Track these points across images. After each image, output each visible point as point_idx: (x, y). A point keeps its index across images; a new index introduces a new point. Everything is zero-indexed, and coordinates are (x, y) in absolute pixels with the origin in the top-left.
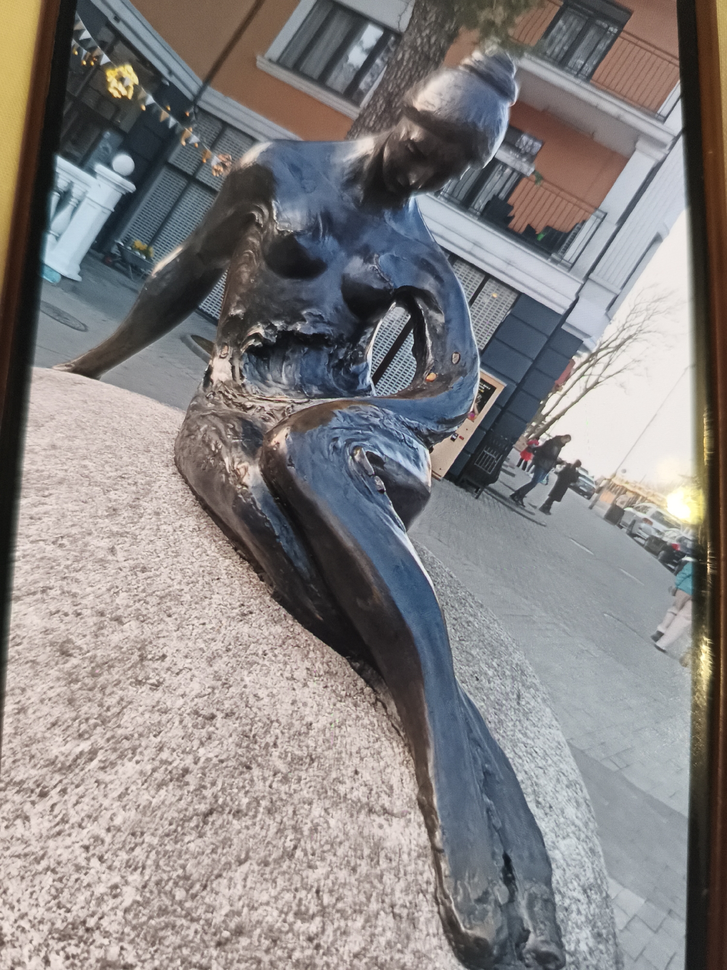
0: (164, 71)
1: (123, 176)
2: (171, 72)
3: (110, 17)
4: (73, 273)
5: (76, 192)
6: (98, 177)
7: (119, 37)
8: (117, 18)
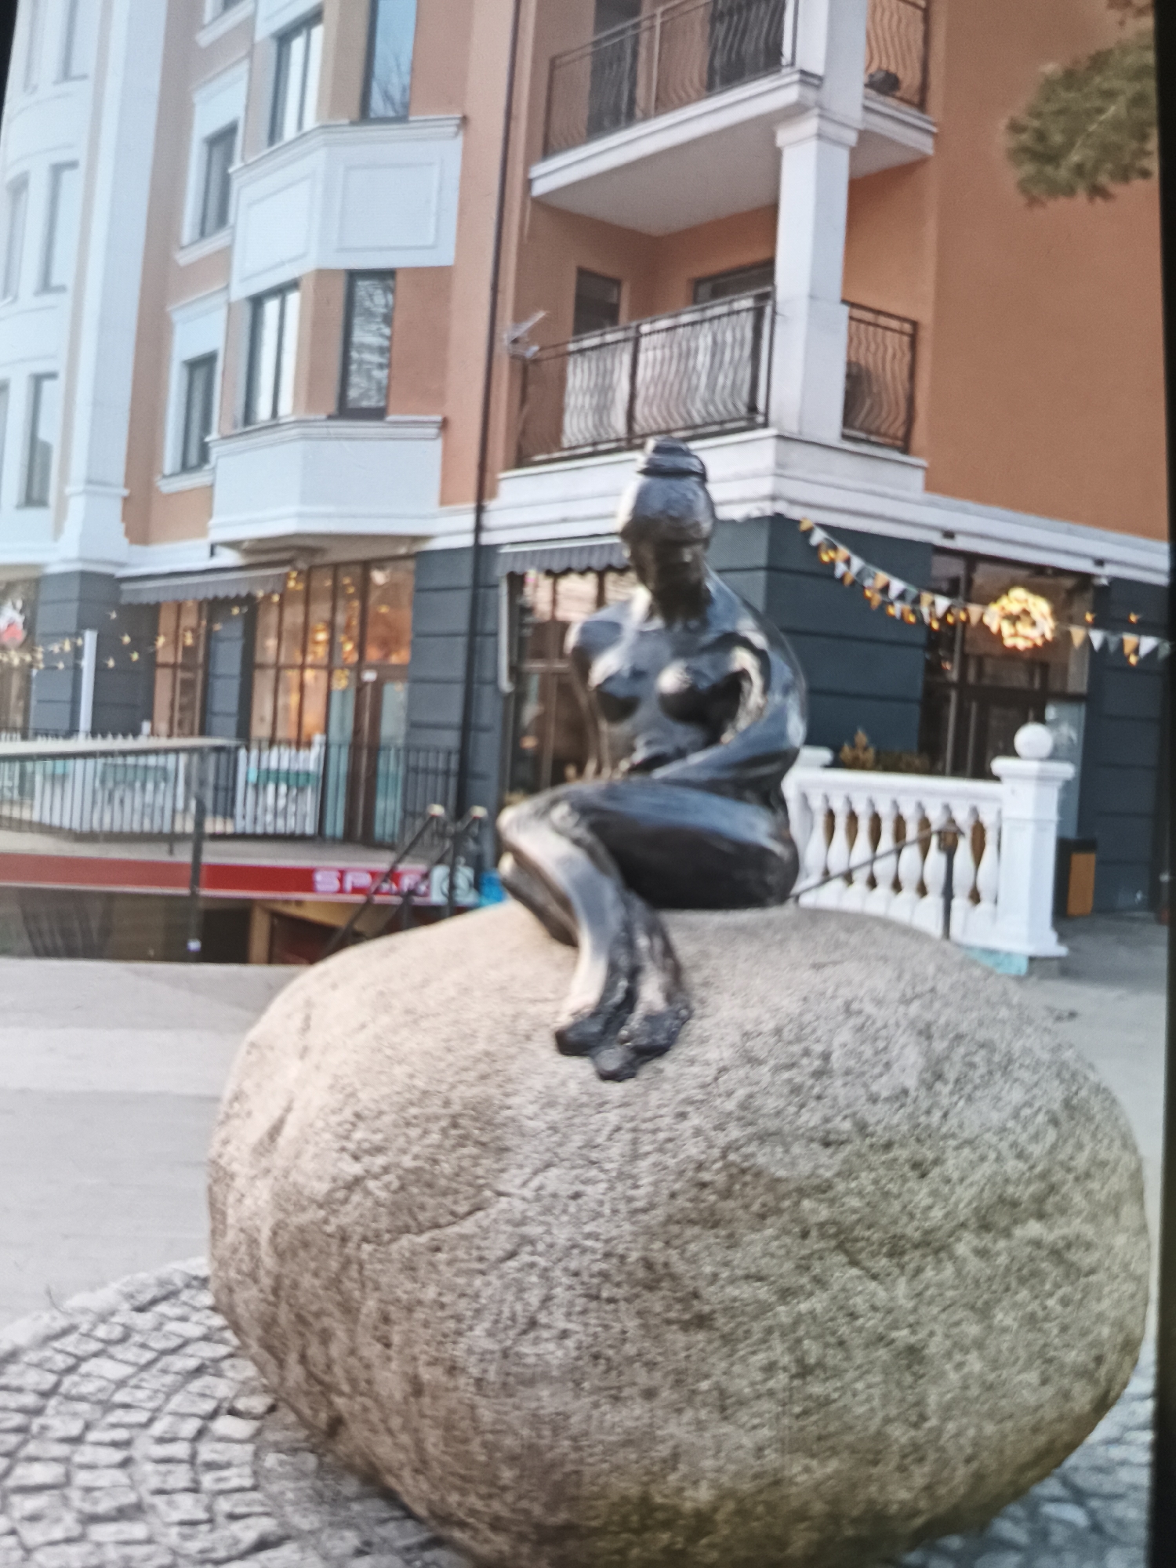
0: (1086, 566)
1: (1041, 759)
2: (1100, 562)
3: (938, 540)
4: (1050, 945)
5: (988, 819)
6: (1004, 779)
7: (972, 559)
8: (949, 535)
